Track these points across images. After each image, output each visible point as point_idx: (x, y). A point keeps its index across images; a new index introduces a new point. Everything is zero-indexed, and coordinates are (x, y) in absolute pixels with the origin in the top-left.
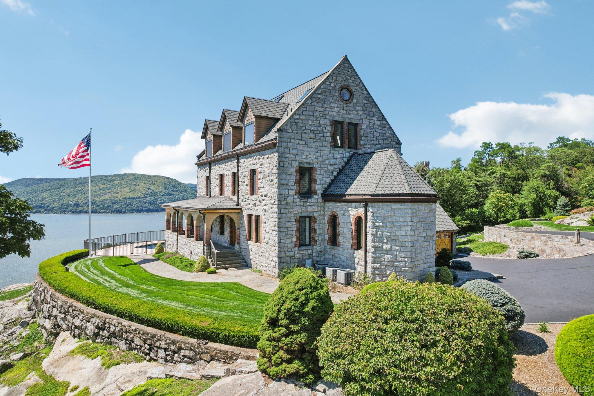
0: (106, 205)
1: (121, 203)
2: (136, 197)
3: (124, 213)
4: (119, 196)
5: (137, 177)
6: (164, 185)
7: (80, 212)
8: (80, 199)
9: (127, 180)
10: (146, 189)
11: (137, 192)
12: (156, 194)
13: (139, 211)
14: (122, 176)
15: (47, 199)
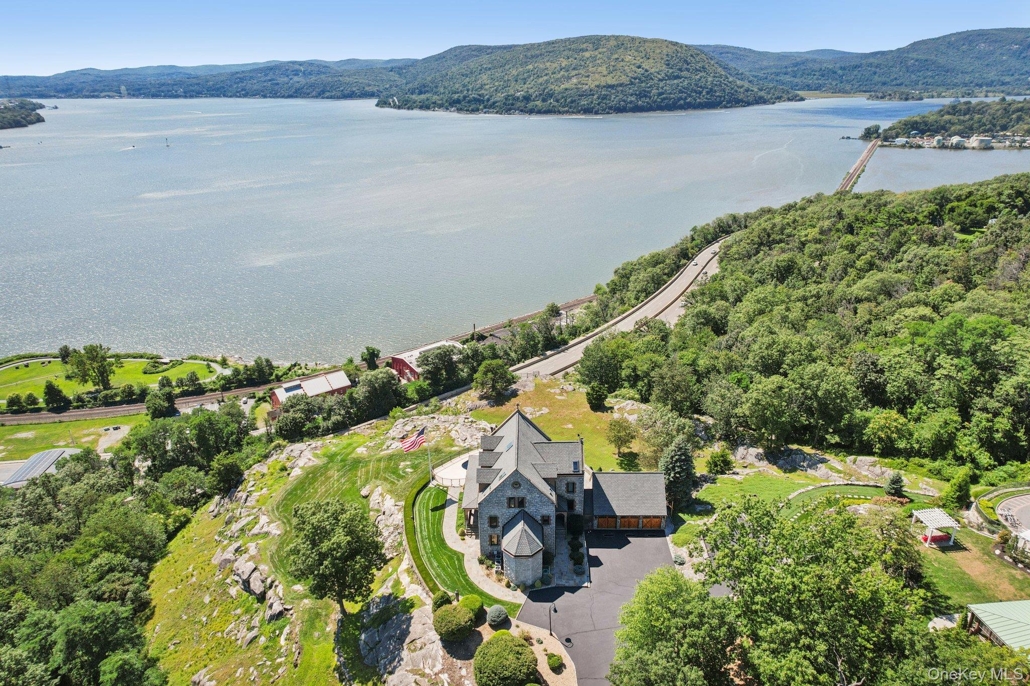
0: (569, 100)
1: (593, 95)
2: (616, 83)
3: (597, 113)
4: (590, 82)
5: (622, 43)
6: (666, 58)
7: (531, 112)
8: (530, 87)
9: (605, 50)
10: (634, 68)
11: (619, 74)
12: (648, 77)
13: (620, 110)
14: (596, 41)
15: (487, 87)
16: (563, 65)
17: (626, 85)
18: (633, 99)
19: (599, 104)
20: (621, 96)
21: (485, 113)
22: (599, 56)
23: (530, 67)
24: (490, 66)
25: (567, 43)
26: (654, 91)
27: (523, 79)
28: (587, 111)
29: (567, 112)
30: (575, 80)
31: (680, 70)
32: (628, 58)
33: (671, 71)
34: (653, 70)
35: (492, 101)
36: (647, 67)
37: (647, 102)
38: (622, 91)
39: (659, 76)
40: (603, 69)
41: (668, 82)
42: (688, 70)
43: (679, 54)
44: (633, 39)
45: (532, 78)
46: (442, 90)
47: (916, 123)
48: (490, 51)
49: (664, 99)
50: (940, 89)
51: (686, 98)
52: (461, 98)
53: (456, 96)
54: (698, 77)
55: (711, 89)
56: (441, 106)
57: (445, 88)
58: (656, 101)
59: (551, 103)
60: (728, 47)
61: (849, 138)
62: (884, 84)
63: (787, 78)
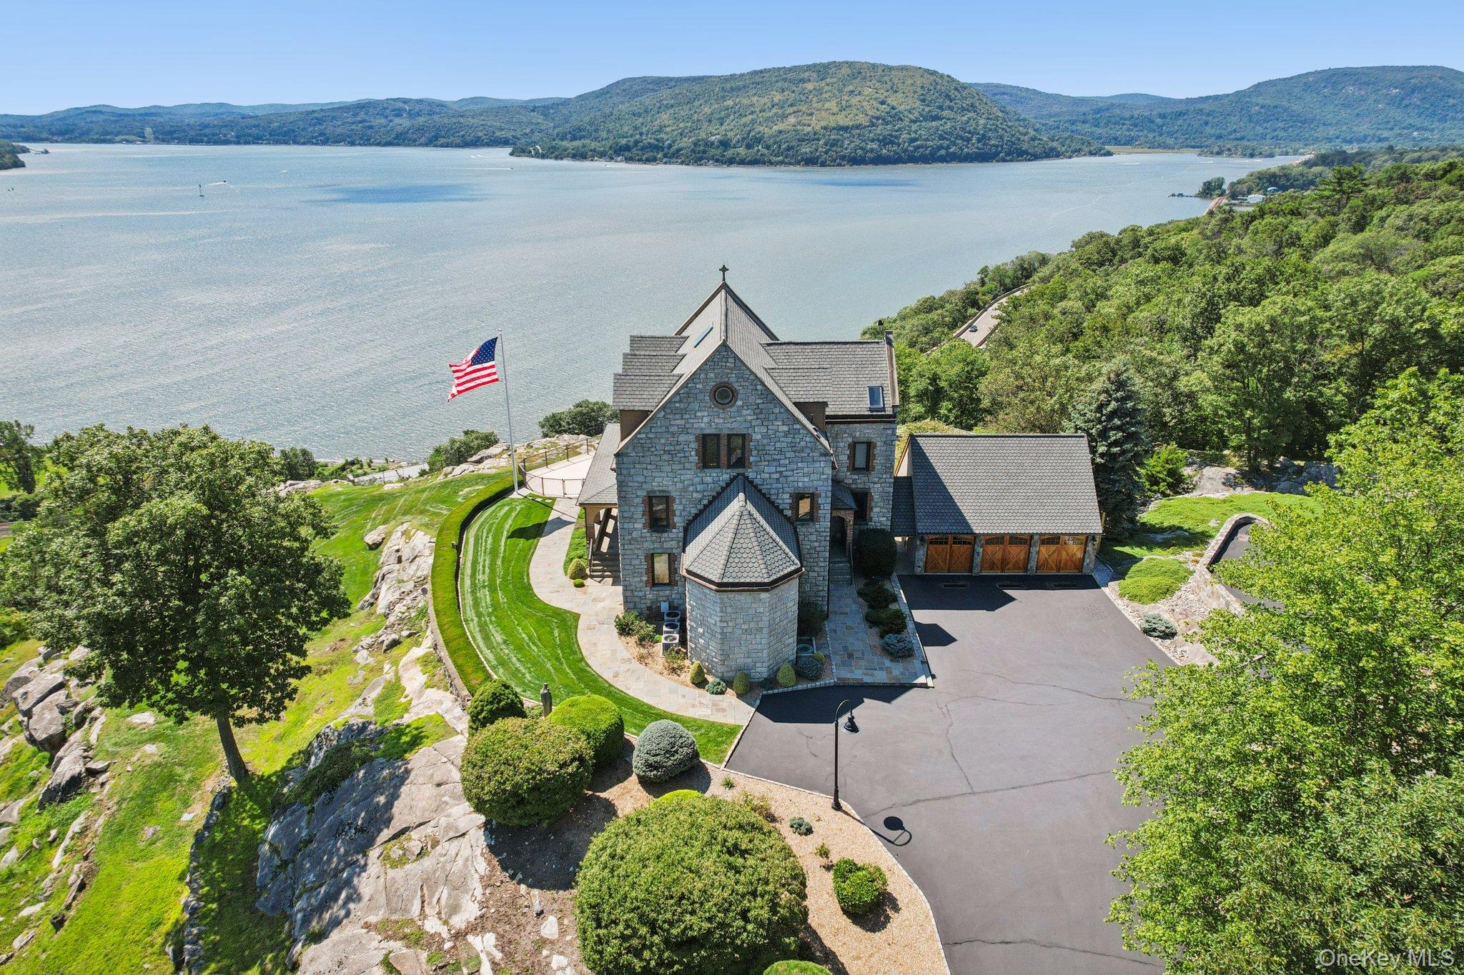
0: (784, 146)
1: (818, 140)
2: (851, 124)
3: (823, 165)
4: (814, 122)
5: (858, 72)
6: (920, 91)
7: (731, 162)
8: (731, 130)
9: (834, 80)
10: (876, 104)
11: (855, 111)
12: (898, 117)
13: (856, 161)
14: (822, 70)
15: (668, 129)
16: (776, 100)
17: (865, 127)
18: (875, 146)
19: (826, 153)
20: (857, 142)
21: (665, 163)
22: (826, 88)
23: (730, 103)
24: (672, 102)
25: (782, 72)
26: (905, 136)
27: (719, 119)
28: (810, 161)
29: (781, 163)
30: (792, 120)
31: (941, 108)
32: (868, 91)
33: (927, 109)
34: (902, 108)
35: (675, 147)
36: (894, 104)
37: (895, 151)
38: (859, 135)
39: (911, 116)
40: (832, 105)
41: (923, 124)
42: (951, 108)
43: (938, 87)
44: (874, 66)
45: (732, 117)
46: (604, 135)
47: (1274, 176)
48: (673, 83)
49: (918, 147)
50: (1296, 145)
51: (948, 147)
52: (631, 144)
53: (624, 141)
54: (965, 118)
55: (984, 136)
57: (608, 131)
58: (906, 150)
59: (759, 151)
60: (1004, 86)
61: (1181, 195)
62: (1219, 137)
63: (1087, 128)
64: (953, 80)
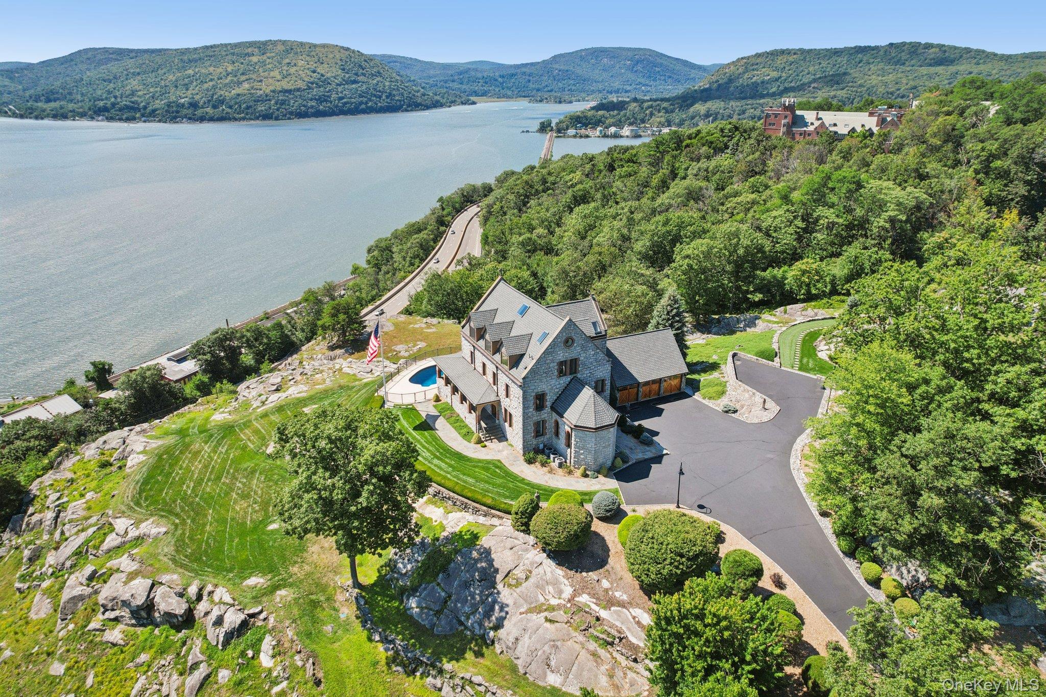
0: (244, 106)
1: (270, 100)
2: (293, 88)
3: (277, 119)
4: (264, 87)
5: (291, 48)
6: (340, 63)
7: (202, 119)
8: (195, 93)
9: (273, 54)
10: (309, 73)
11: (294, 78)
12: (327, 82)
13: (301, 115)
14: (263, 47)
15: (140, 93)
16: (229, 69)
17: (304, 90)
18: (313, 103)
19: (278, 110)
20: (300, 101)
21: (145, 121)
22: (268, 61)
23: (190, 72)
24: (138, 70)
25: (229, 47)
27: (184, 85)
28: (266, 117)
29: (244, 119)
30: (246, 86)
31: (356, 74)
32: (301, 63)
33: (347, 76)
34: (329, 75)
35: (150, 108)
36: (323, 72)
37: (329, 107)
38: (300, 96)
39: (336, 81)
40: (276, 74)
41: (346, 86)
42: (364, 75)
43: (352, 59)
44: (302, 44)
45: (195, 83)
46: (80, 97)
47: (579, 117)
49: (346, 103)
51: (366, 103)
52: (109, 105)
53: (101, 104)
54: (375, 82)
55: (390, 94)
56: (83, 115)
57: (83, 94)
58: (337, 106)
59: (223, 110)
60: (394, 56)
63: (455, 85)
64: (362, 54)
